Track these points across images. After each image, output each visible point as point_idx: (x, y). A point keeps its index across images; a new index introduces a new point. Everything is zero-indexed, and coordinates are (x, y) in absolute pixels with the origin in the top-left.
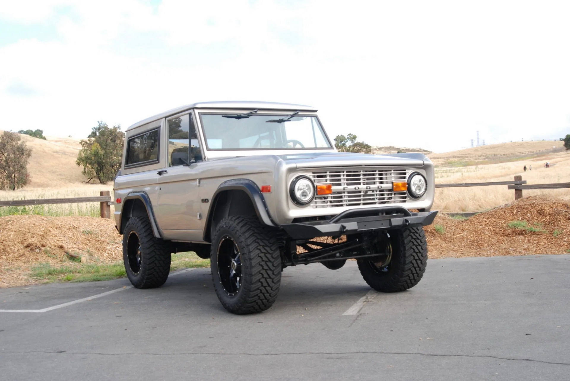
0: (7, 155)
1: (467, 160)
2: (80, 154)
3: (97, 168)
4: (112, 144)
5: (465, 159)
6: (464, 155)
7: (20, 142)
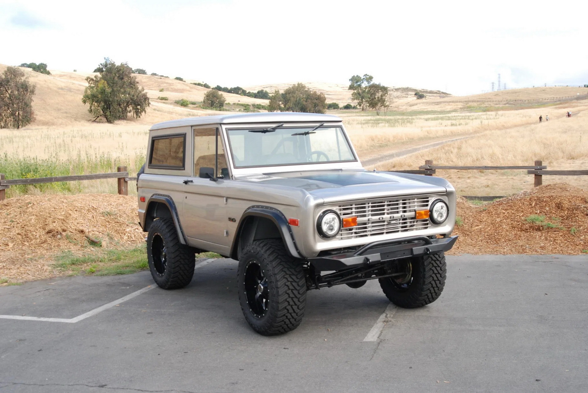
0: (11, 92)
1: (486, 104)
2: (86, 91)
3: (104, 106)
4: (120, 82)
5: (485, 104)
6: (484, 100)
7: (23, 79)
